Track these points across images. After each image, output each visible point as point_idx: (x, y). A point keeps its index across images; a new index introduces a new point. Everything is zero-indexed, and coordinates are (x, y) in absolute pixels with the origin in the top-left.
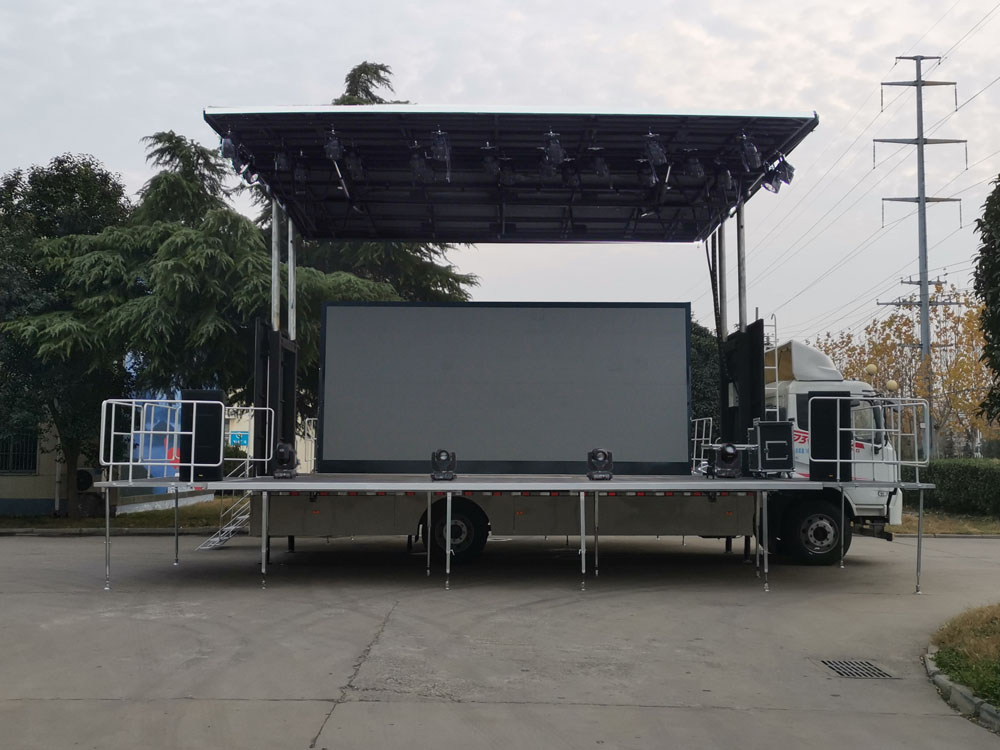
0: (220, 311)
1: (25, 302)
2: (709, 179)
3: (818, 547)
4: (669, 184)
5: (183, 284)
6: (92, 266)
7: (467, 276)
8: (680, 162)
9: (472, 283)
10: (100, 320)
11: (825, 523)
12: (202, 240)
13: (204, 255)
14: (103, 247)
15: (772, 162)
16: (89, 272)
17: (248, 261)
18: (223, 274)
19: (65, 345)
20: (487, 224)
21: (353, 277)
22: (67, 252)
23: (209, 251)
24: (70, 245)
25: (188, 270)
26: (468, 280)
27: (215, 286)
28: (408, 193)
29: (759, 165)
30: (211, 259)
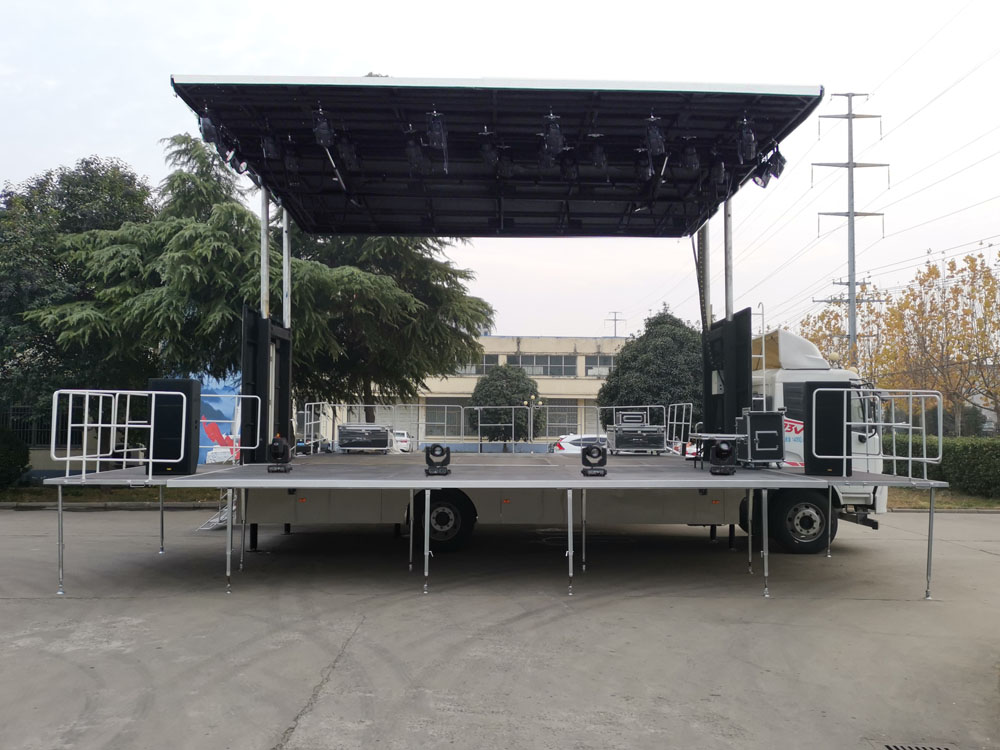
0: (229, 301)
1: (48, 293)
2: (702, 172)
3: (804, 535)
4: (664, 178)
5: (191, 275)
6: (111, 258)
7: (465, 272)
8: (677, 151)
9: (469, 278)
10: (117, 310)
11: (811, 512)
12: (210, 233)
13: (212, 247)
14: (123, 241)
15: (765, 154)
16: (107, 264)
17: (255, 254)
18: (231, 265)
19: (84, 333)
20: (485, 219)
21: (356, 270)
22: (89, 246)
23: (216, 244)
24: (92, 239)
25: (196, 262)
26: (465, 275)
27: (223, 278)
28: (406, 186)
29: (753, 157)
30: (220, 250)
